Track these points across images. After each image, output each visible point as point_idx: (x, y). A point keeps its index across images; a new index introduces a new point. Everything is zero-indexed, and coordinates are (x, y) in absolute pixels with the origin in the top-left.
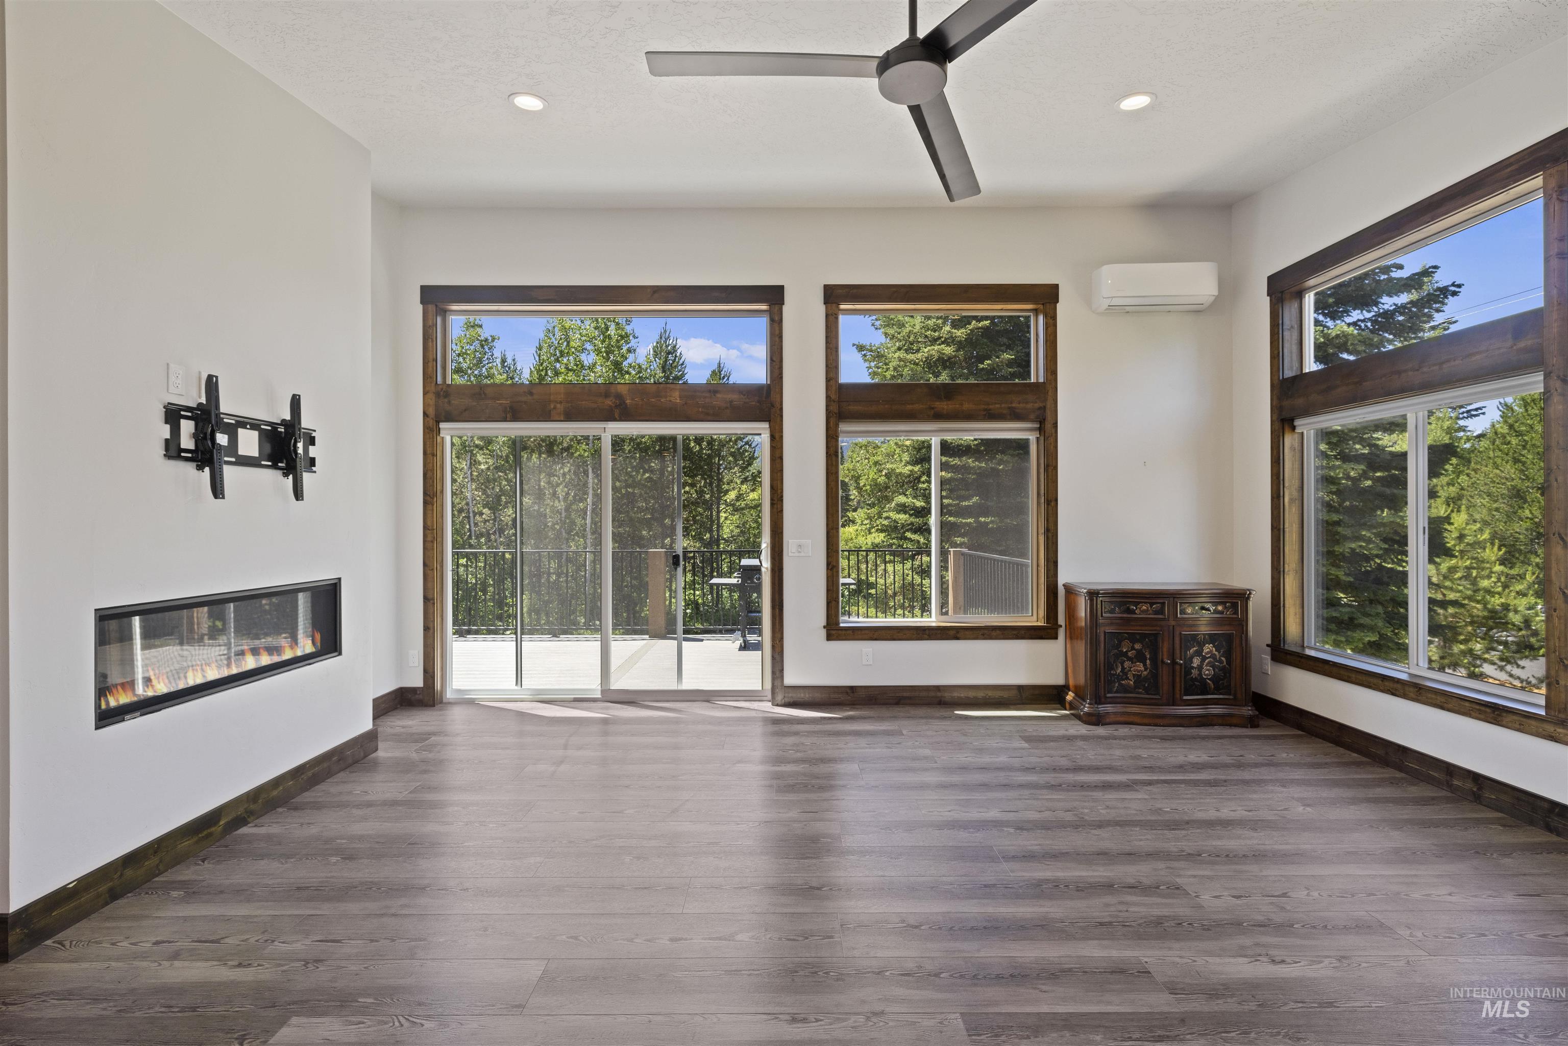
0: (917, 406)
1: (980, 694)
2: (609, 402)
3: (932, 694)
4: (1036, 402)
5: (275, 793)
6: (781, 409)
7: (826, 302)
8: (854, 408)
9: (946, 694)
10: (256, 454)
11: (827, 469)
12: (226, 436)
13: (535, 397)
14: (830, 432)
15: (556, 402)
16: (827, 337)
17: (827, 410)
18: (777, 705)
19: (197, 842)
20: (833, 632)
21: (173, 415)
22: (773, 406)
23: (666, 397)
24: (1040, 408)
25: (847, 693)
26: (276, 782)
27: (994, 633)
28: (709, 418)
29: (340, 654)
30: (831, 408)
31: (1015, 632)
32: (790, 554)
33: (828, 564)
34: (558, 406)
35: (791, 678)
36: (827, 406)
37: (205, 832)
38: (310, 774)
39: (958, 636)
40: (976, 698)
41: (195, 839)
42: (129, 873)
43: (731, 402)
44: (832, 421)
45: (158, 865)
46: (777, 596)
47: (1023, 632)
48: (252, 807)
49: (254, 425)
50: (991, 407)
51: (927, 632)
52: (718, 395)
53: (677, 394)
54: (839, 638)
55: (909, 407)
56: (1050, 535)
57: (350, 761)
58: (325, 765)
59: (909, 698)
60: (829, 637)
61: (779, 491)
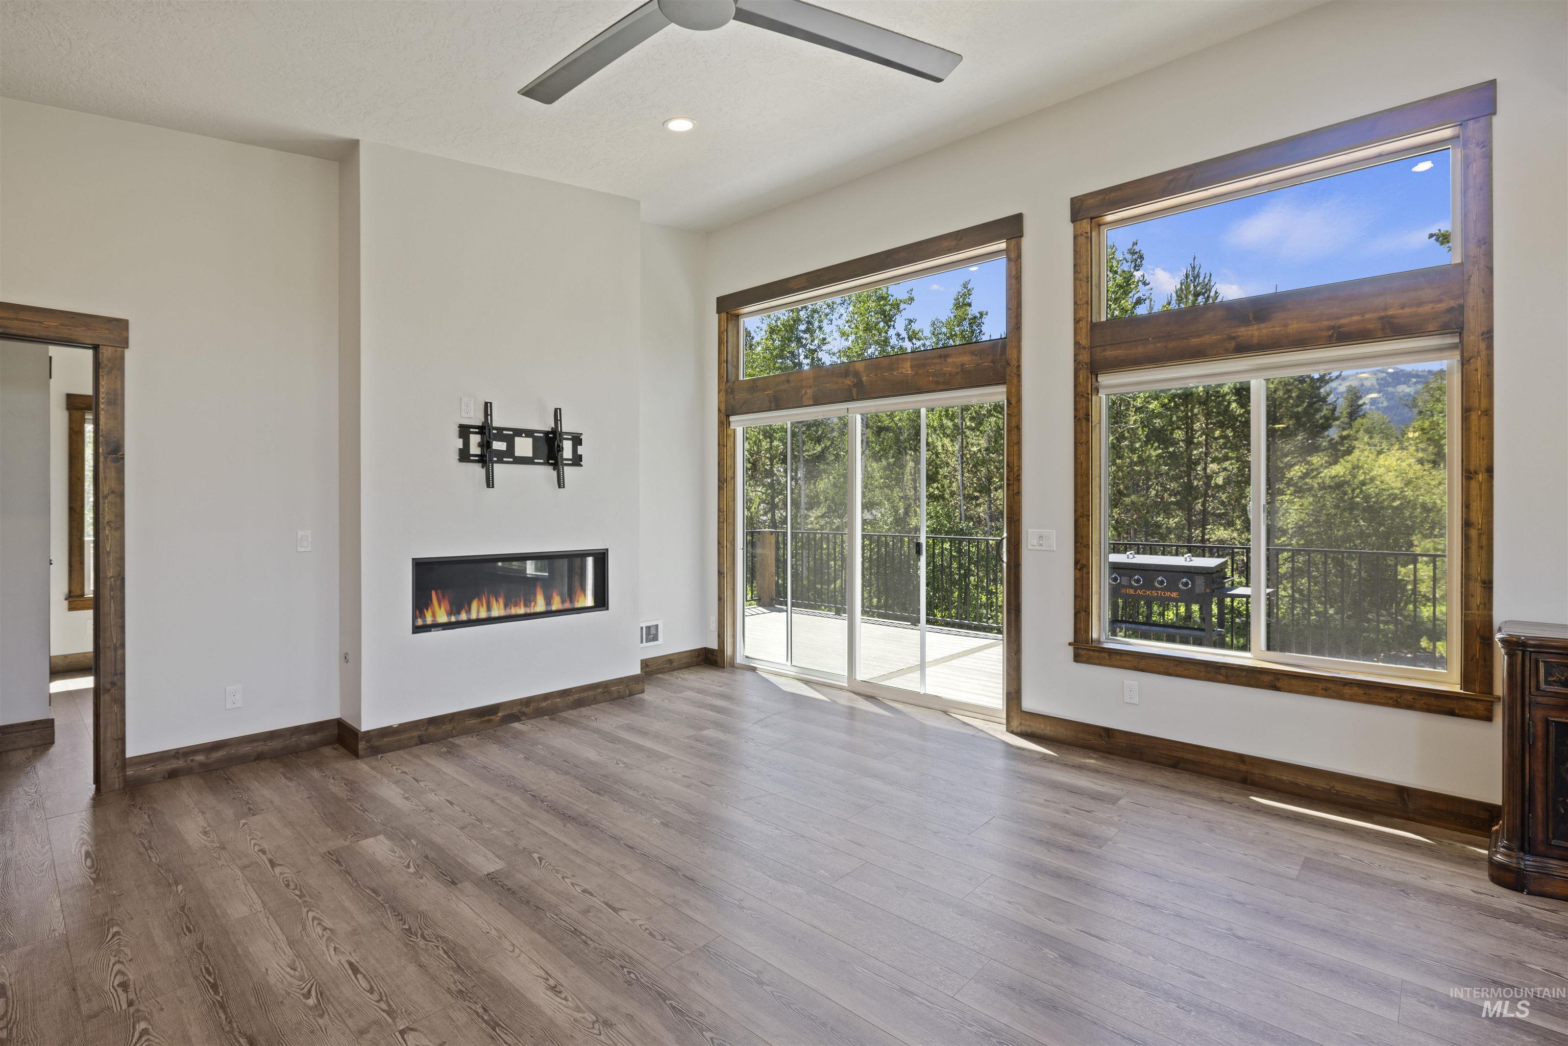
0: (1207, 339)
1: (1320, 784)
2: (848, 382)
3: (1230, 764)
4: (1441, 301)
5: (544, 704)
6: (1019, 367)
7: (1073, 220)
8: (1110, 353)
9: (1256, 771)
10: (530, 455)
11: (1075, 438)
12: (505, 444)
13: (792, 384)
14: (1079, 389)
15: (806, 387)
16: (1075, 266)
17: (1075, 361)
18: (1012, 732)
19: (480, 723)
20: (1083, 652)
21: (464, 431)
22: (1008, 364)
23: (898, 369)
24: (1450, 310)
25: (1101, 736)
26: (546, 697)
27: (1347, 690)
28: (940, 388)
29: (608, 609)
30: (1081, 358)
31: (1394, 695)
32: (1030, 547)
33: (1076, 562)
34: (808, 391)
35: (1029, 703)
36: (1076, 355)
37: (486, 718)
38: (576, 696)
39: (1278, 685)
40: (1308, 787)
41: (479, 720)
42: (432, 729)
43: (962, 365)
44: (1083, 374)
45: (451, 730)
46: (1013, 597)
47: (1410, 697)
48: (524, 709)
49: (529, 433)
50: (1342, 321)
51: (1223, 671)
52: (950, 360)
53: (908, 365)
54: (1089, 661)
55: (1195, 341)
56: (1473, 533)
57: (615, 695)
58: (591, 693)
59: (1194, 763)
60: (1077, 658)
61: (1016, 469)
